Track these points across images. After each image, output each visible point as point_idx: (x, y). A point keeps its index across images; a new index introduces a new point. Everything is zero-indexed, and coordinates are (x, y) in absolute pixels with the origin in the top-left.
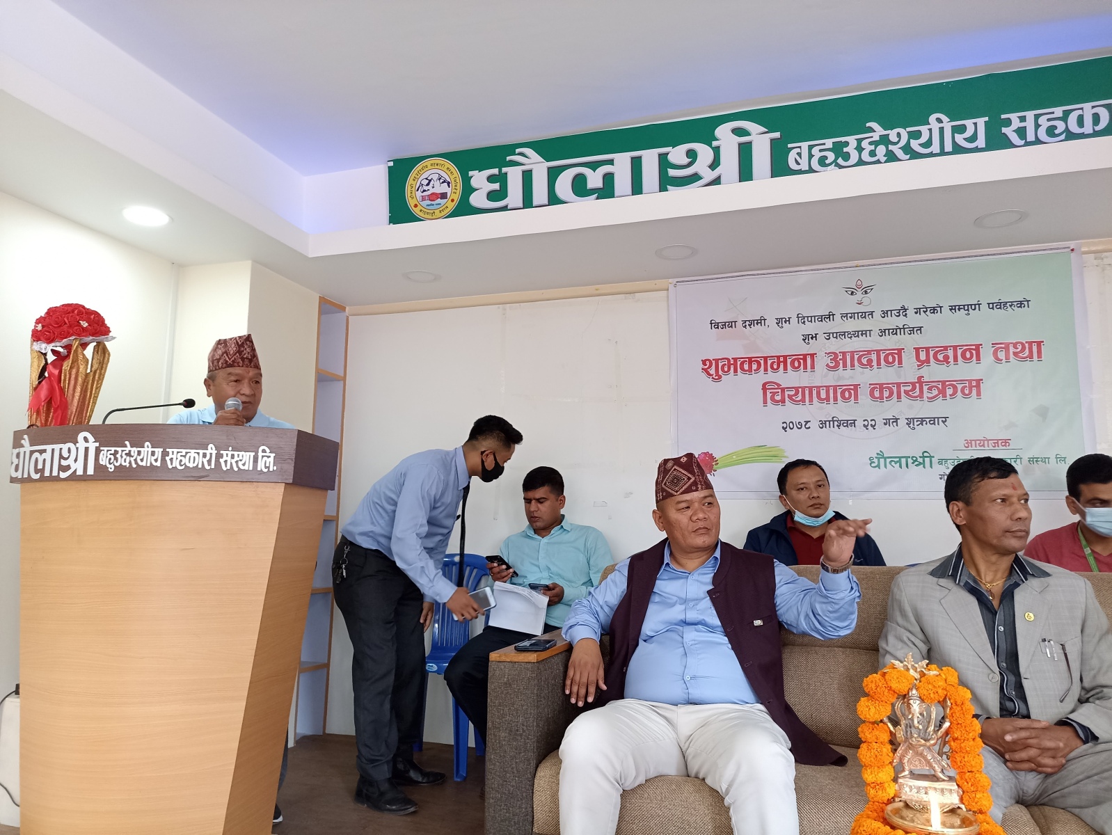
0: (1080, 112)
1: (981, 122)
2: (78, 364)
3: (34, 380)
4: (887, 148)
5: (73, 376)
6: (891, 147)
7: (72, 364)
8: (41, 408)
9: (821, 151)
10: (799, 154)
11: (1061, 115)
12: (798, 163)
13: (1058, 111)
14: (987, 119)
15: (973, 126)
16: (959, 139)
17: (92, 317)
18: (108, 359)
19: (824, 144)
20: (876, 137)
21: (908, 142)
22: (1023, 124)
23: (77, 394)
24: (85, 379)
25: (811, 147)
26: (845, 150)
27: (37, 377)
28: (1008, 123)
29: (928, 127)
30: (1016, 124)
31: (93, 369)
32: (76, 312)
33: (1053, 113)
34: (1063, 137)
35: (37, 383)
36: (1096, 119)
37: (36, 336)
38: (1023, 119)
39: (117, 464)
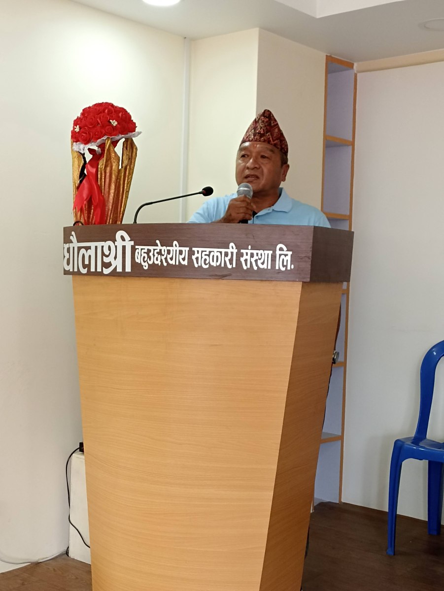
2: (111, 162)
3: (76, 179)
5: (108, 174)
7: (106, 162)
8: (84, 206)
17: (120, 114)
18: (136, 154)
23: (112, 191)
24: (118, 176)
27: (78, 177)
31: (124, 165)
32: (106, 111)
35: (79, 181)
37: (76, 137)
39: (151, 263)
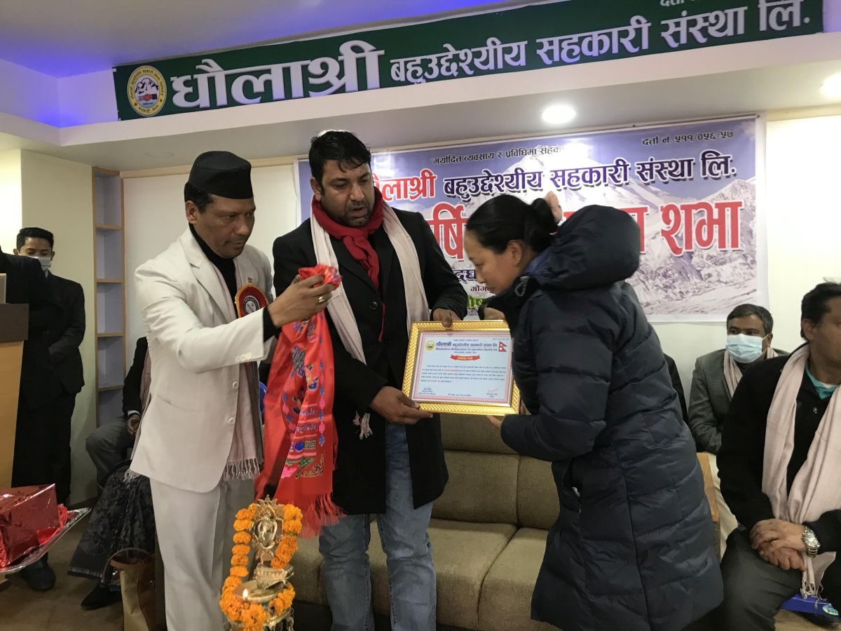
0: (589, 39)
1: (523, 44)
4: (458, 65)
6: (461, 64)
9: (413, 66)
10: (398, 68)
11: (577, 41)
12: (398, 76)
13: (575, 38)
14: (526, 42)
15: (517, 48)
16: (508, 58)
19: (415, 61)
20: (450, 57)
21: (473, 61)
22: (551, 48)
25: (406, 63)
26: (430, 66)
28: (541, 46)
29: (485, 48)
30: (546, 47)
33: (571, 39)
34: (578, 59)
36: (601, 43)
38: (551, 43)
